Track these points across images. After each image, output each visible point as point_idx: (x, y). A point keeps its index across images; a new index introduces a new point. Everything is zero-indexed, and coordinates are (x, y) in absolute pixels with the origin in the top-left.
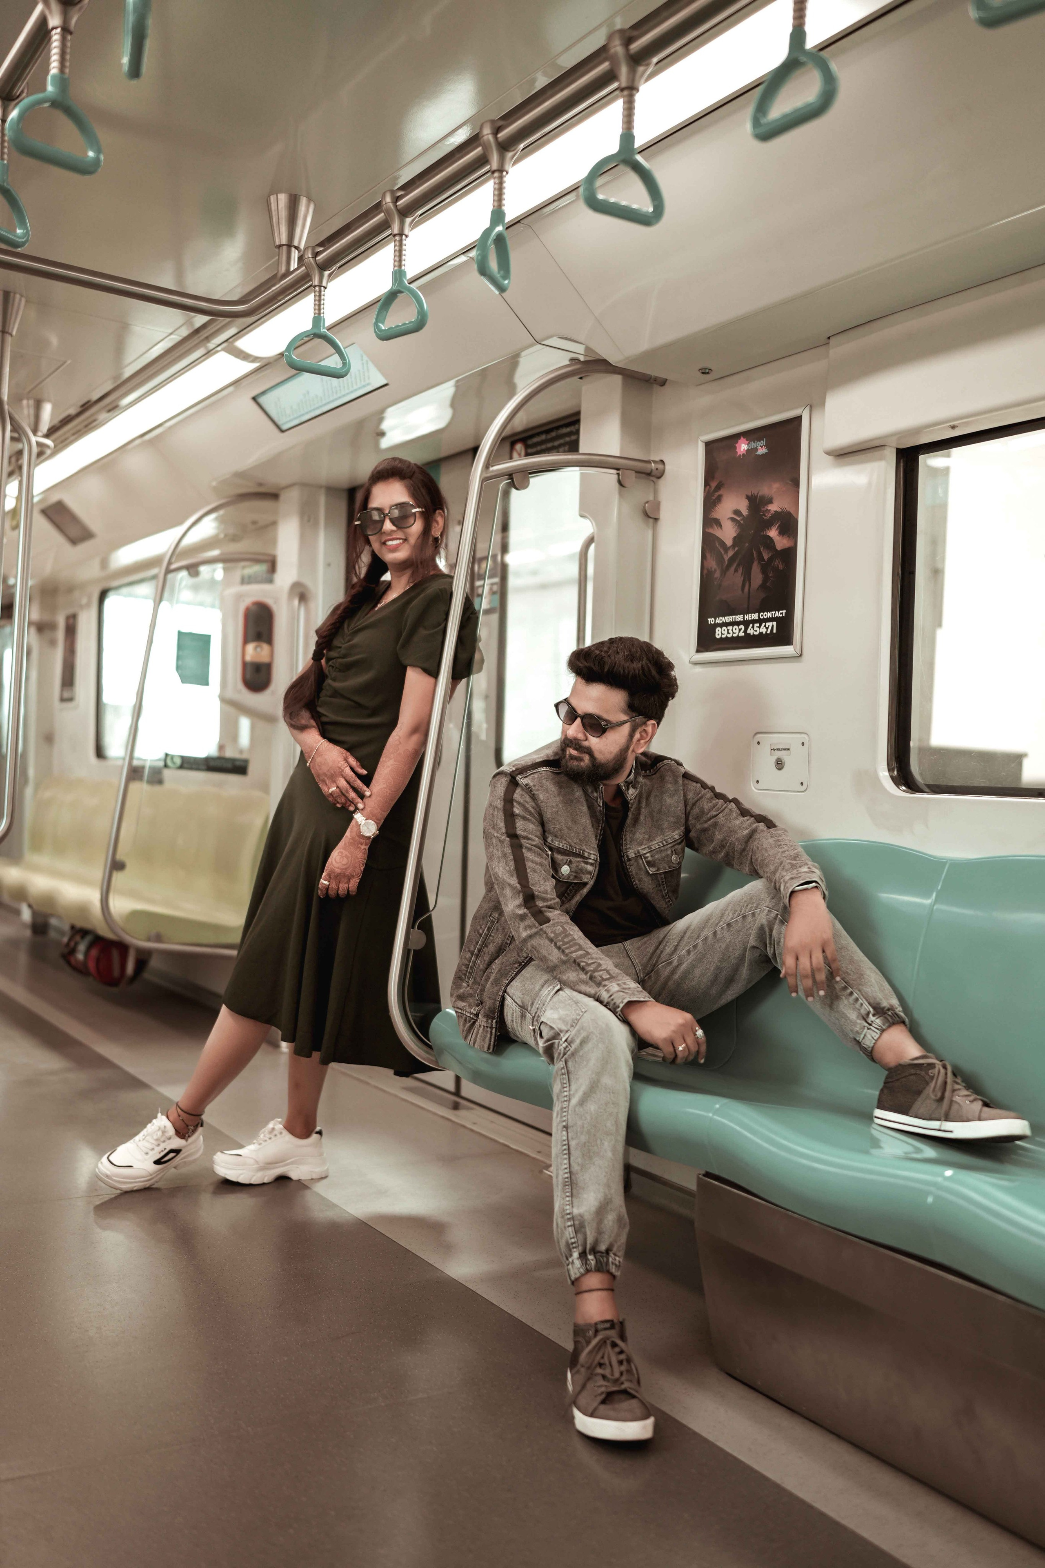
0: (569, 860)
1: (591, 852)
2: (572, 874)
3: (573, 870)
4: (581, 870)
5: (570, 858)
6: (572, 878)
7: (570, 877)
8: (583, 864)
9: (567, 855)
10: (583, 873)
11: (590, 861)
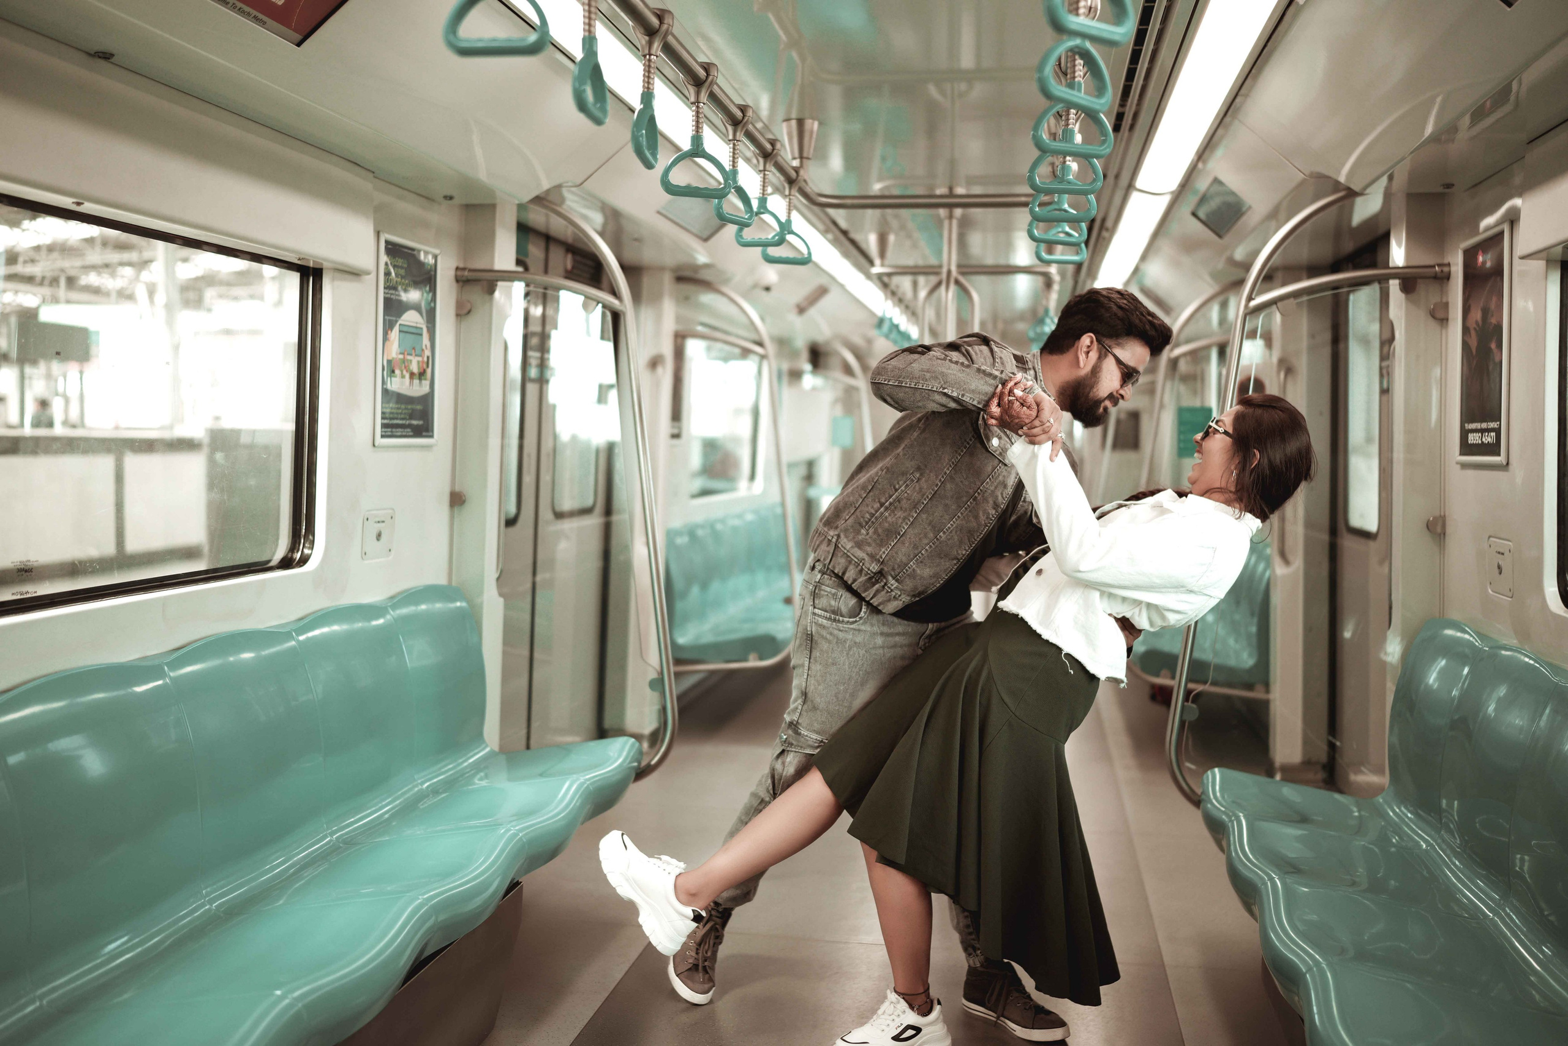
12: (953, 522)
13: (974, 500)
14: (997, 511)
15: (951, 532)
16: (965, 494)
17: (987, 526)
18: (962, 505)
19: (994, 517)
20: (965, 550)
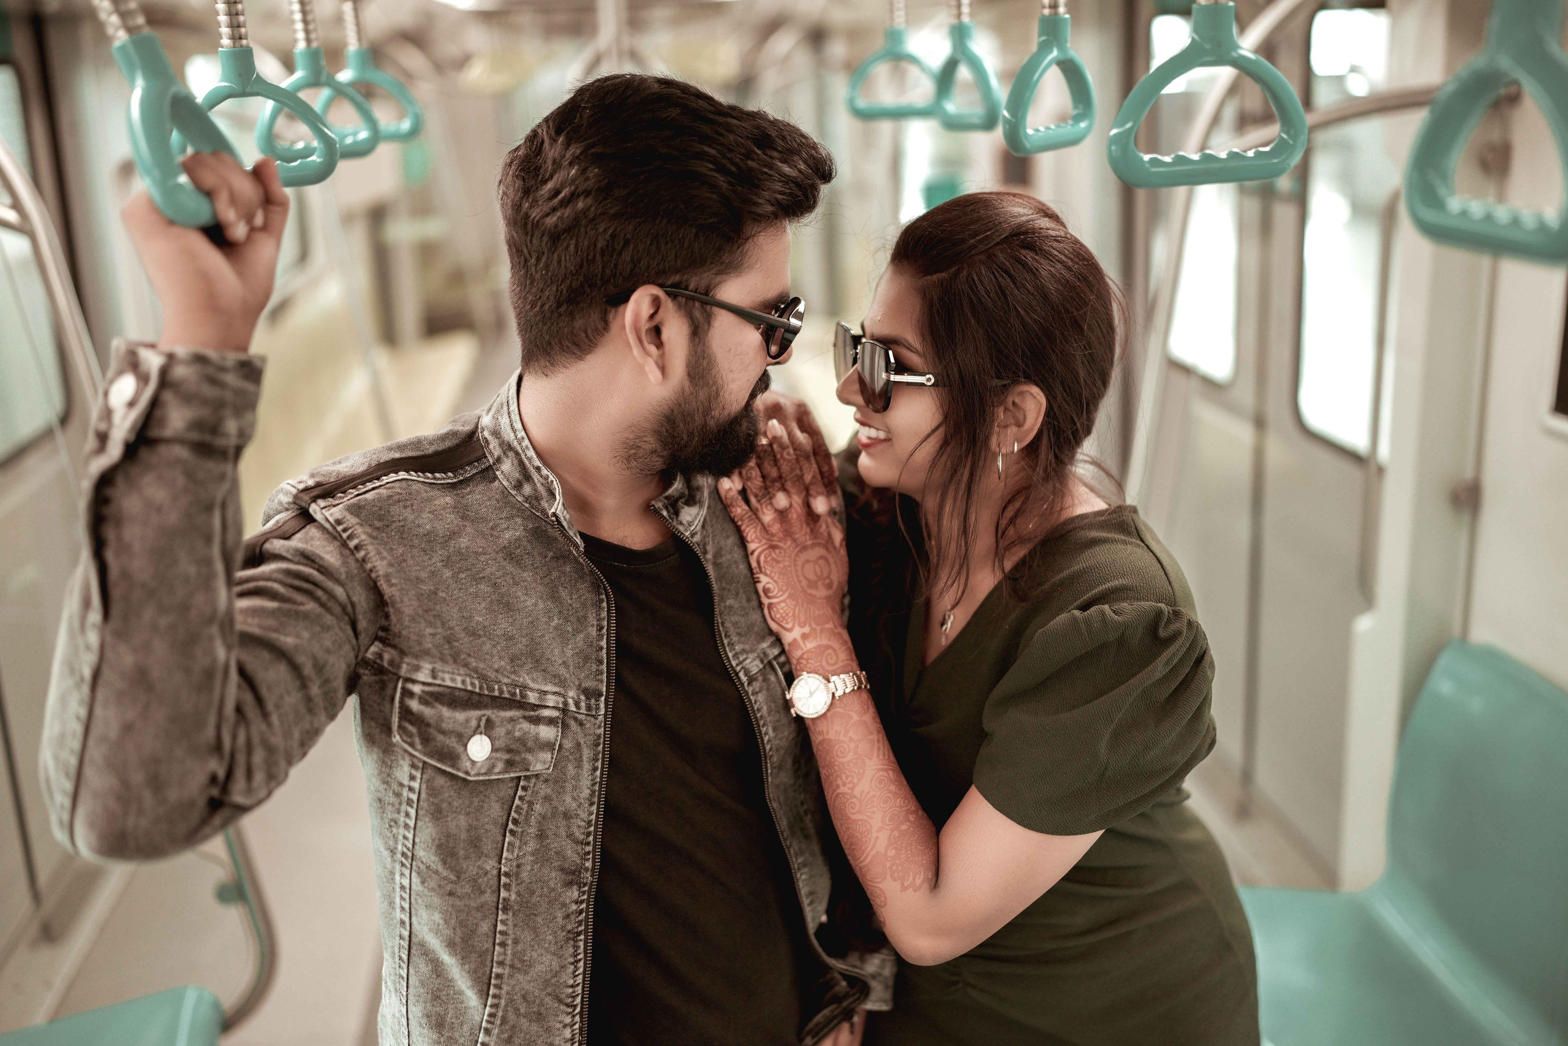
0: (484, 719)
1: (546, 688)
2: (499, 755)
3: (499, 744)
4: (522, 741)
5: (488, 712)
6: (500, 766)
7: (493, 766)
8: (525, 725)
9: (477, 706)
10: (530, 750)
11: (546, 713)
12: (494, 996)
13: (505, 910)
14: (580, 885)
15: (504, 1020)
16: (479, 915)
17: (579, 934)
18: (489, 945)
19: (582, 902)
20: (565, 1026)
